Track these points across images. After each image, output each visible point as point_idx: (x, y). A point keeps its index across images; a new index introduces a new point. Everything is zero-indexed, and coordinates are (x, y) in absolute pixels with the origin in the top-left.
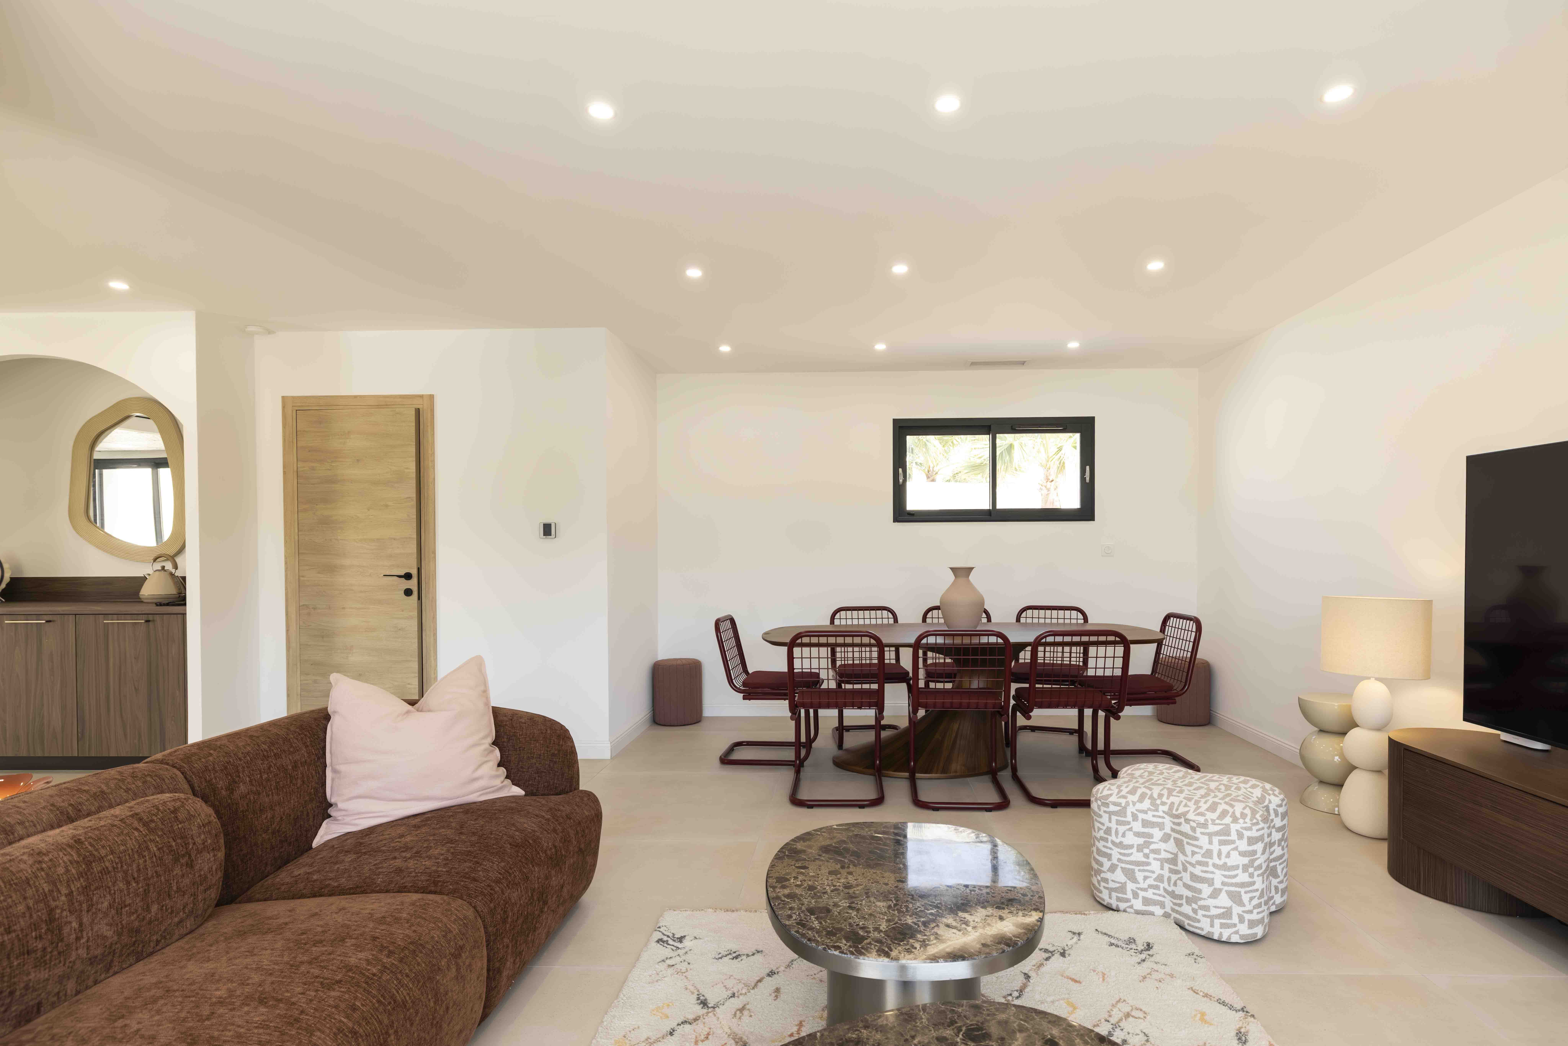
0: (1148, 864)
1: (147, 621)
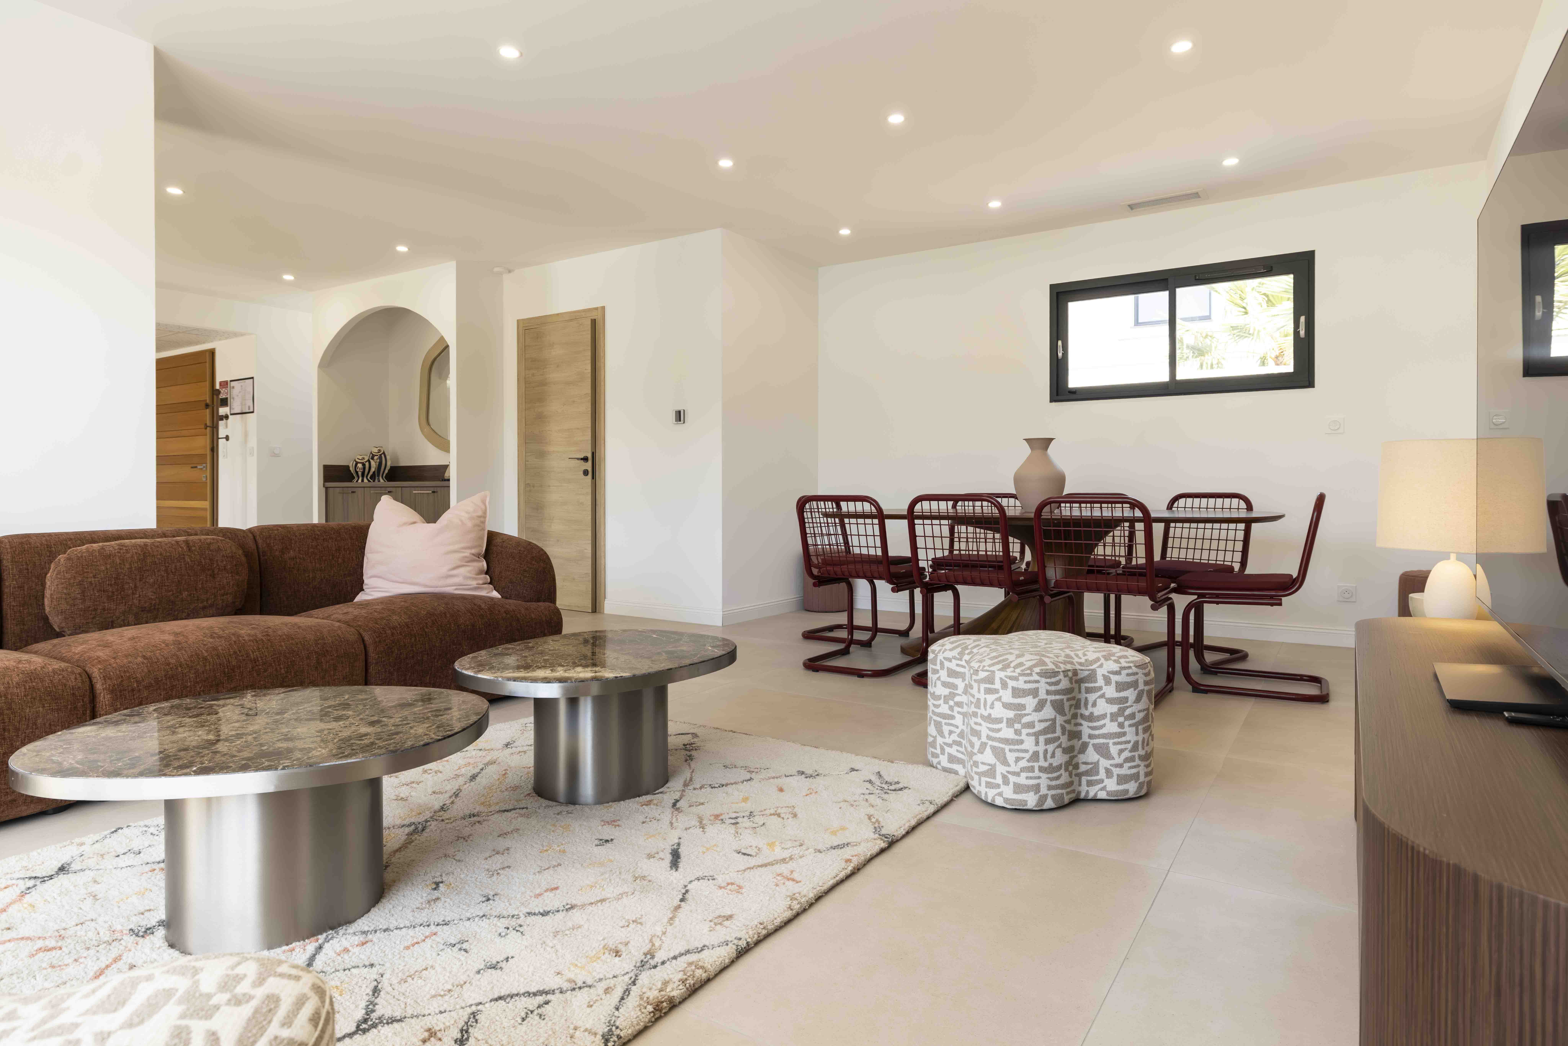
0: (953, 717)
1: (434, 492)
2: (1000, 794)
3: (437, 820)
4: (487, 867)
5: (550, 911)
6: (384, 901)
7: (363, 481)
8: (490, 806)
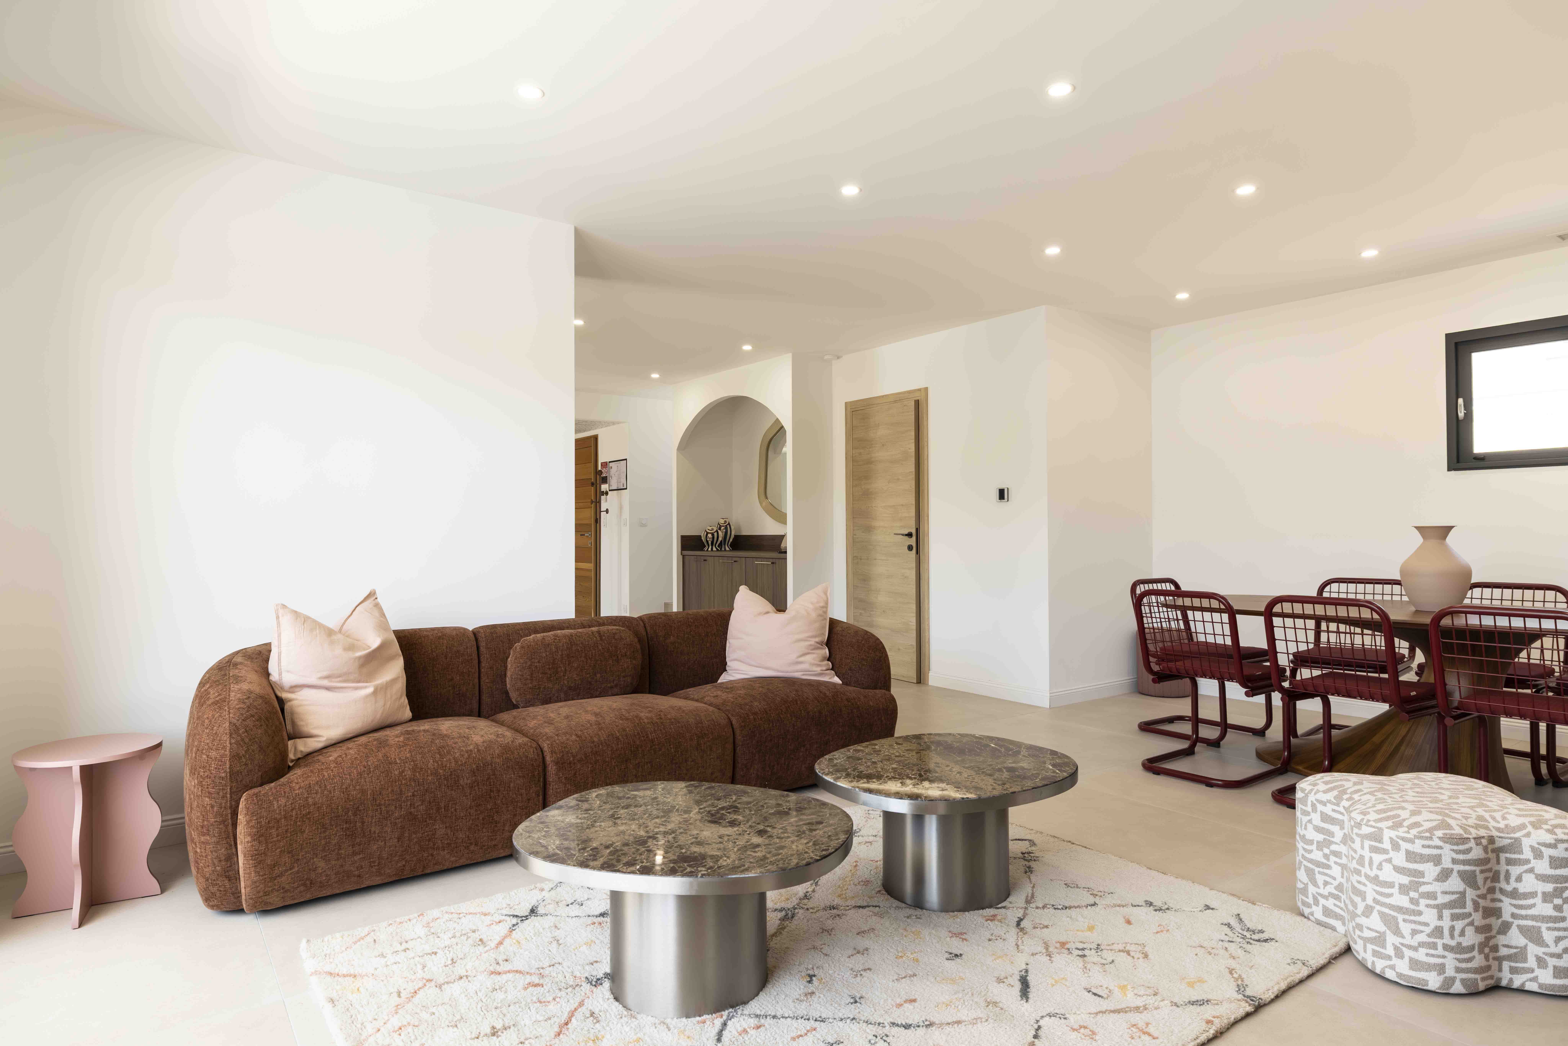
1: (773, 563)
2: (1392, 967)
3: (803, 908)
4: (851, 966)
5: (911, 1025)
6: (769, 986)
7: (712, 549)
8: (846, 899)
